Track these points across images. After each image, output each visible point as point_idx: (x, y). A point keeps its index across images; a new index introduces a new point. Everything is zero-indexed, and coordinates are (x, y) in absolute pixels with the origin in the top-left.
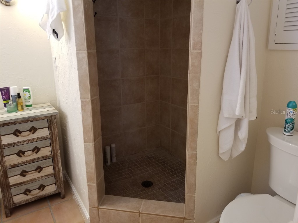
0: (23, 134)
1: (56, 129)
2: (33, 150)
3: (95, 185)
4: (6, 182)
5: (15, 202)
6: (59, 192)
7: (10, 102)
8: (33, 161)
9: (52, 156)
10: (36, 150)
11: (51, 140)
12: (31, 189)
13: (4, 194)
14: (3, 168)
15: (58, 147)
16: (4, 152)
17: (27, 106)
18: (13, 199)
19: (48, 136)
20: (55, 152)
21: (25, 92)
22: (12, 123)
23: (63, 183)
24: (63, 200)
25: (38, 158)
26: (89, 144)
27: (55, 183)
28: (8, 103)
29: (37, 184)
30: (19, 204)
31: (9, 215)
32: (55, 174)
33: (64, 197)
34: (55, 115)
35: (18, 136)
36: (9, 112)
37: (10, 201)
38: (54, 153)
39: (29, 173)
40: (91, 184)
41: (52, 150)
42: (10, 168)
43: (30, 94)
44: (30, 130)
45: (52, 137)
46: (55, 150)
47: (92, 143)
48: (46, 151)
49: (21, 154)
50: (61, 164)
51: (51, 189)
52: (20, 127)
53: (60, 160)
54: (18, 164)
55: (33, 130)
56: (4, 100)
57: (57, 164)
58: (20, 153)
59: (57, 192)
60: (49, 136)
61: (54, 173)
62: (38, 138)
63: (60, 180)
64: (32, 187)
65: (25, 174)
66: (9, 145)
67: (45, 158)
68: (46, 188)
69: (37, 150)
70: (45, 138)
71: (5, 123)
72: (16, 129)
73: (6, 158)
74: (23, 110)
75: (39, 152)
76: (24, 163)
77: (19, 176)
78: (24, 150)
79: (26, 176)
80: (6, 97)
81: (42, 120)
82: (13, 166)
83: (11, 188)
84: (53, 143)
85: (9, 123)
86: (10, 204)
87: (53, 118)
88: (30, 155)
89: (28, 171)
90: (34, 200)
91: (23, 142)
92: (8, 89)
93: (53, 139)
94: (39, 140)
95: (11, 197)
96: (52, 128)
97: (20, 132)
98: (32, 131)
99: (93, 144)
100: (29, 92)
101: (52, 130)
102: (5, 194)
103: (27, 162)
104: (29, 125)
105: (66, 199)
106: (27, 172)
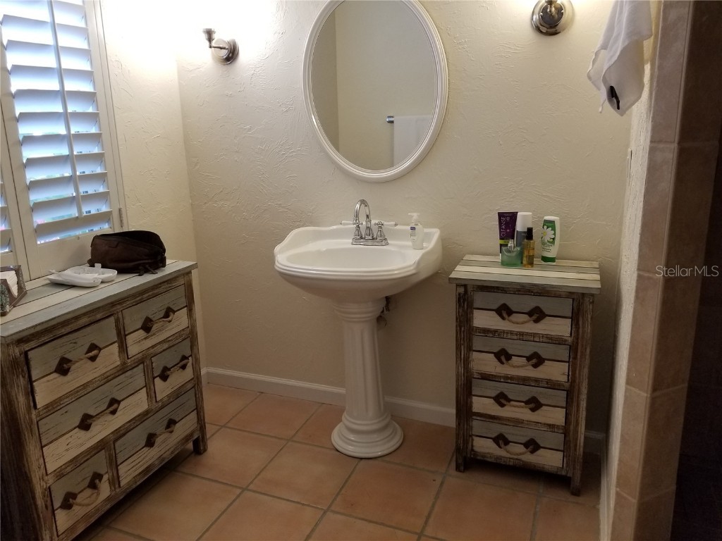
0: (514, 317)
1: (589, 329)
2: (529, 359)
3: (634, 501)
4: (467, 403)
5: (475, 449)
6: (568, 475)
7: (509, 245)
8: (524, 381)
9: (567, 385)
10: (534, 361)
11: (573, 348)
12: (510, 438)
13: (459, 424)
14: (467, 373)
15: (586, 371)
16: (474, 341)
17: (545, 259)
18: (473, 440)
19: (566, 338)
20: (577, 381)
21: (545, 227)
22: (498, 288)
23: (581, 460)
24: (573, 498)
25: (537, 380)
26: (637, 391)
27: (563, 451)
28: (507, 245)
29: (525, 435)
30: (482, 456)
31: (462, 468)
32: (567, 430)
33: (576, 493)
34: (593, 295)
35: (503, 318)
36: (504, 264)
37: (468, 443)
38: (573, 381)
39: (512, 403)
40: (625, 495)
41: (570, 373)
42: (479, 378)
43: (555, 234)
44: (530, 314)
45: (577, 343)
46: (577, 375)
47: (647, 393)
48: (556, 371)
49: (503, 358)
50: (584, 413)
51: (550, 459)
52: (512, 302)
53: (583, 404)
54: (495, 376)
55: (537, 315)
56: (501, 238)
57: (574, 409)
58: (503, 356)
59: (564, 473)
60: (570, 340)
61: (565, 427)
62: (543, 336)
63: (575, 450)
64: (513, 434)
65: (503, 401)
66: (486, 332)
67: (552, 385)
68: (541, 452)
69: (537, 360)
70: (558, 341)
71: (485, 285)
72: (502, 302)
73: (475, 355)
74: (532, 267)
75: (541, 368)
76: (508, 379)
77: (492, 401)
78: (510, 352)
79: (506, 408)
80: (506, 232)
81: (560, 296)
82: (486, 377)
83: (474, 417)
84: (575, 358)
85: (493, 287)
86: (467, 448)
87: (587, 299)
88: (518, 367)
89: (511, 397)
90: (511, 464)
91: (511, 333)
92: (513, 216)
93: (577, 349)
94: (544, 340)
95: (470, 436)
96: (581, 323)
97: (510, 312)
98: (534, 317)
99: (649, 396)
100: (554, 229)
101: (579, 328)
102: (461, 425)
103: (512, 378)
104: (531, 303)
105: (580, 499)
106: (509, 400)
